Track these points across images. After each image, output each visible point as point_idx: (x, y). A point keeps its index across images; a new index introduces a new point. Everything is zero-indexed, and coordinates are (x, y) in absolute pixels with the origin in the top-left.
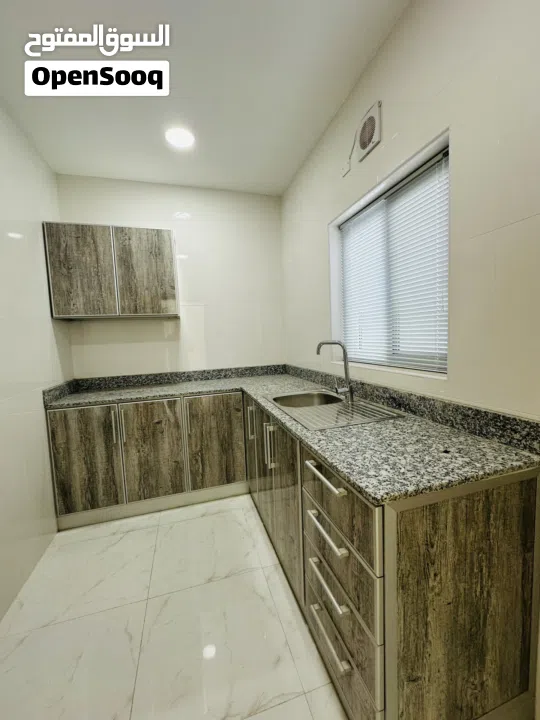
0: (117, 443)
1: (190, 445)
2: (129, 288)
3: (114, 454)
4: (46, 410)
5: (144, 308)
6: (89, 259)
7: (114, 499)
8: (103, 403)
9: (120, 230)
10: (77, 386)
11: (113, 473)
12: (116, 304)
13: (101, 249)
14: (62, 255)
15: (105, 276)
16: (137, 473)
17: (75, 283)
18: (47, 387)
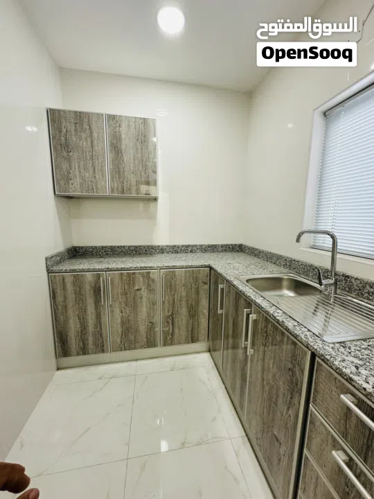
0: (104, 304)
1: (164, 309)
2: (118, 171)
3: (102, 313)
4: (48, 273)
5: (130, 189)
6: (85, 144)
7: (101, 348)
8: (94, 270)
9: (112, 118)
10: (75, 253)
11: (101, 328)
12: (106, 184)
13: (95, 135)
14: (63, 139)
15: (98, 159)
16: (120, 330)
17: (73, 165)
18: (49, 254)
